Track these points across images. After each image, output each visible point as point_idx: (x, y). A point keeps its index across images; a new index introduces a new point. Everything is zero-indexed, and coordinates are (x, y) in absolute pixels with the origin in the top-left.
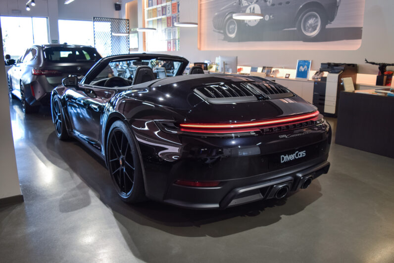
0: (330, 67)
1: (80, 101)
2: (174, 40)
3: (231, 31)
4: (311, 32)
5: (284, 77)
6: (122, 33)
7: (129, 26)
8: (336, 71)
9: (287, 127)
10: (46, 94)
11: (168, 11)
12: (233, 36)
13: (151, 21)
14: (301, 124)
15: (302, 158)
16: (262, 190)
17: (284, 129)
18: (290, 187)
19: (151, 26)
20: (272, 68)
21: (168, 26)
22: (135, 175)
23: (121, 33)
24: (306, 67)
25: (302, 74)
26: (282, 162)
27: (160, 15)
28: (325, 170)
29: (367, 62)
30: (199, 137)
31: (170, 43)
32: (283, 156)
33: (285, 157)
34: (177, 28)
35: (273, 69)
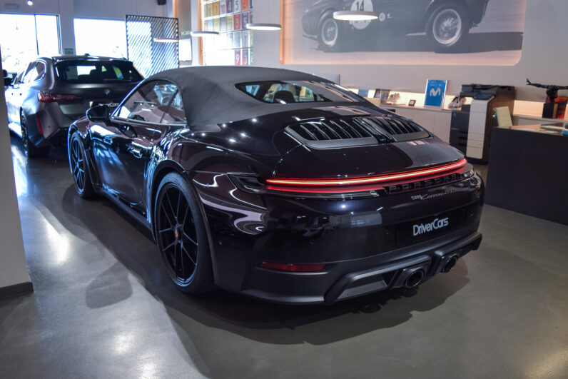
0: (476, 91)
1: (109, 141)
2: (245, 49)
3: (328, 36)
4: (448, 38)
5: (407, 104)
6: (168, 38)
7: (178, 28)
8: (485, 96)
9: (423, 183)
10: (59, 130)
11: (236, 6)
12: (331, 43)
13: (210, 20)
14: (442, 178)
15: (444, 228)
16: (386, 276)
17: (417, 187)
18: (426, 270)
19: (210, 29)
20: (389, 91)
21: (235, 28)
22: (199, 254)
23: (166, 38)
24: (439, 90)
25: (433, 101)
26: (415, 234)
27: (224, 13)
28: (475, 245)
29: (530, 84)
30: (293, 199)
31: (239, 53)
32: (417, 226)
33: (419, 228)
34: (249, 32)
35: (391, 93)
